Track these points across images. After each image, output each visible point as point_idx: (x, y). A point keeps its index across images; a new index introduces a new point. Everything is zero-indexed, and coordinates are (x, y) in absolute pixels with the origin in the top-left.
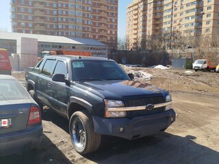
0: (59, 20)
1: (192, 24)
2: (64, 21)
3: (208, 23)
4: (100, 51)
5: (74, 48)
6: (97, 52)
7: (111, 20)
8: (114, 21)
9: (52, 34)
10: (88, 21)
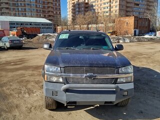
0: (19, 5)
1: (107, 8)
2: (23, 5)
3: (116, 7)
4: (48, 26)
5: (30, 24)
6: (46, 27)
7: (56, 4)
8: (58, 5)
9: (15, 15)
10: (39, 6)
